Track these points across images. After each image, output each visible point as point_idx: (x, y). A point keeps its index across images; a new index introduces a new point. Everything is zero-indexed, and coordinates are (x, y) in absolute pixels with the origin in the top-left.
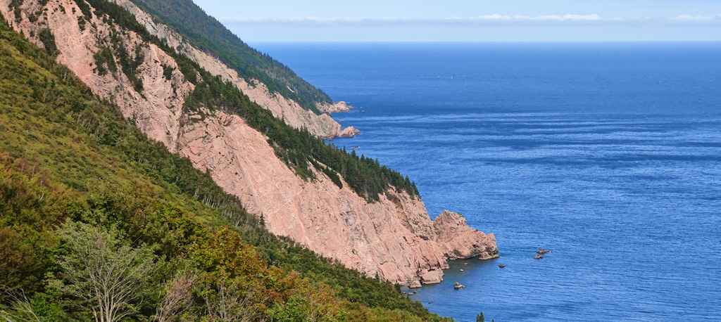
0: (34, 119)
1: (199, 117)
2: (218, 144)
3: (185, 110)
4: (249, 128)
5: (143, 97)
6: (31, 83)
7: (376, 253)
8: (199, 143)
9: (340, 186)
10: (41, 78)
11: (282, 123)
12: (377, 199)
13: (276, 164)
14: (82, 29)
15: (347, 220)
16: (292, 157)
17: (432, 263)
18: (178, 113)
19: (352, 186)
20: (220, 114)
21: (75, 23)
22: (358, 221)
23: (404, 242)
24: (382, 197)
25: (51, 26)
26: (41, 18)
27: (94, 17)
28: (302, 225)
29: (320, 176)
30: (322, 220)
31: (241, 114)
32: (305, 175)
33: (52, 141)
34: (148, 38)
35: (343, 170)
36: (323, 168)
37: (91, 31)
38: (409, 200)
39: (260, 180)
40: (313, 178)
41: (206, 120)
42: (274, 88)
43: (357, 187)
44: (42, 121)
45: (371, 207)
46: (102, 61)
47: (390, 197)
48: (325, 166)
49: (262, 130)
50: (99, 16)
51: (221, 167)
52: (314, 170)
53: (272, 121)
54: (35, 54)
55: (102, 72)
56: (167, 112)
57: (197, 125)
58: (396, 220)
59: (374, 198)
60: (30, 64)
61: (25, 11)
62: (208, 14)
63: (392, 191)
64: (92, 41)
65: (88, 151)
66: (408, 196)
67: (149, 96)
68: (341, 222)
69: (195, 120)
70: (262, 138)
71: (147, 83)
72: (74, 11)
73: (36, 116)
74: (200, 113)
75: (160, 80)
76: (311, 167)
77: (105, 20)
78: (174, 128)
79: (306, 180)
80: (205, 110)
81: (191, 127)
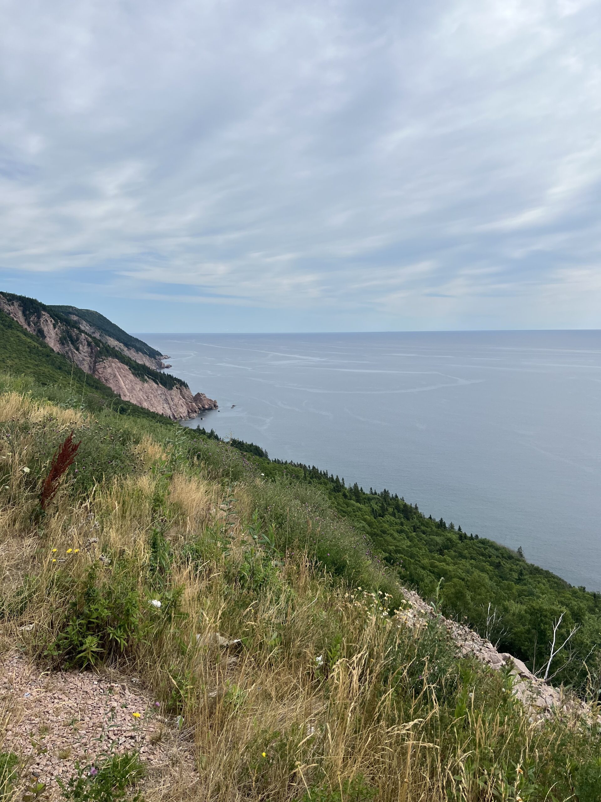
0: (29, 361)
1: (102, 360)
2: (109, 370)
3: (96, 358)
4: (121, 364)
5: (80, 353)
6: (28, 347)
7: (172, 408)
8: (102, 369)
9: (158, 384)
10: (33, 345)
11: (135, 362)
12: (172, 389)
13: (131, 377)
14: (55, 328)
15: (161, 397)
16: (138, 374)
17: (193, 411)
18: (93, 359)
19: (162, 384)
20: (110, 359)
21: (52, 326)
22: (165, 397)
23: (183, 404)
24: (174, 388)
25: (42, 327)
26: (38, 324)
27: (59, 323)
29: (151, 381)
30: (151, 397)
31: (118, 359)
32: (144, 381)
33: (37, 369)
34: (82, 331)
35: (159, 378)
36: (151, 378)
37: (58, 329)
38: (185, 389)
39: (127, 382)
40: (147, 382)
41: (104, 361)
42: (138, 350)
43: (164, 385)
44: (33, 361)
45: (169, 392)
46: (62, 341)
47: (177, 388)
49: (127, 365)
50: (61, 323)
51: (111, 378)
52: (147, 379)
53: (130, 361)
54: (31, 337)
55: (63, 344)
56: (89, 359)
57: (101, 363)
58: (179, 395)
59: (171, 389)
60: (29, 340)
61: (32, 321)
62: (113, 323)
63: (178, 386)
64: (59, 332)
65: (51, 372)
66: (184, 387)
67: (82, 353)
68: (158, 396)
69: (100, 361)
70: (127, 367)
71: (81, 348)
72: (51, 321)
73: (30, 359)
75: (86, 347)
76: (146, 377)
77: (63, 325)
78: (92, 364)
79: (144, 382)
80: (103, 357)
81: (98, 364)
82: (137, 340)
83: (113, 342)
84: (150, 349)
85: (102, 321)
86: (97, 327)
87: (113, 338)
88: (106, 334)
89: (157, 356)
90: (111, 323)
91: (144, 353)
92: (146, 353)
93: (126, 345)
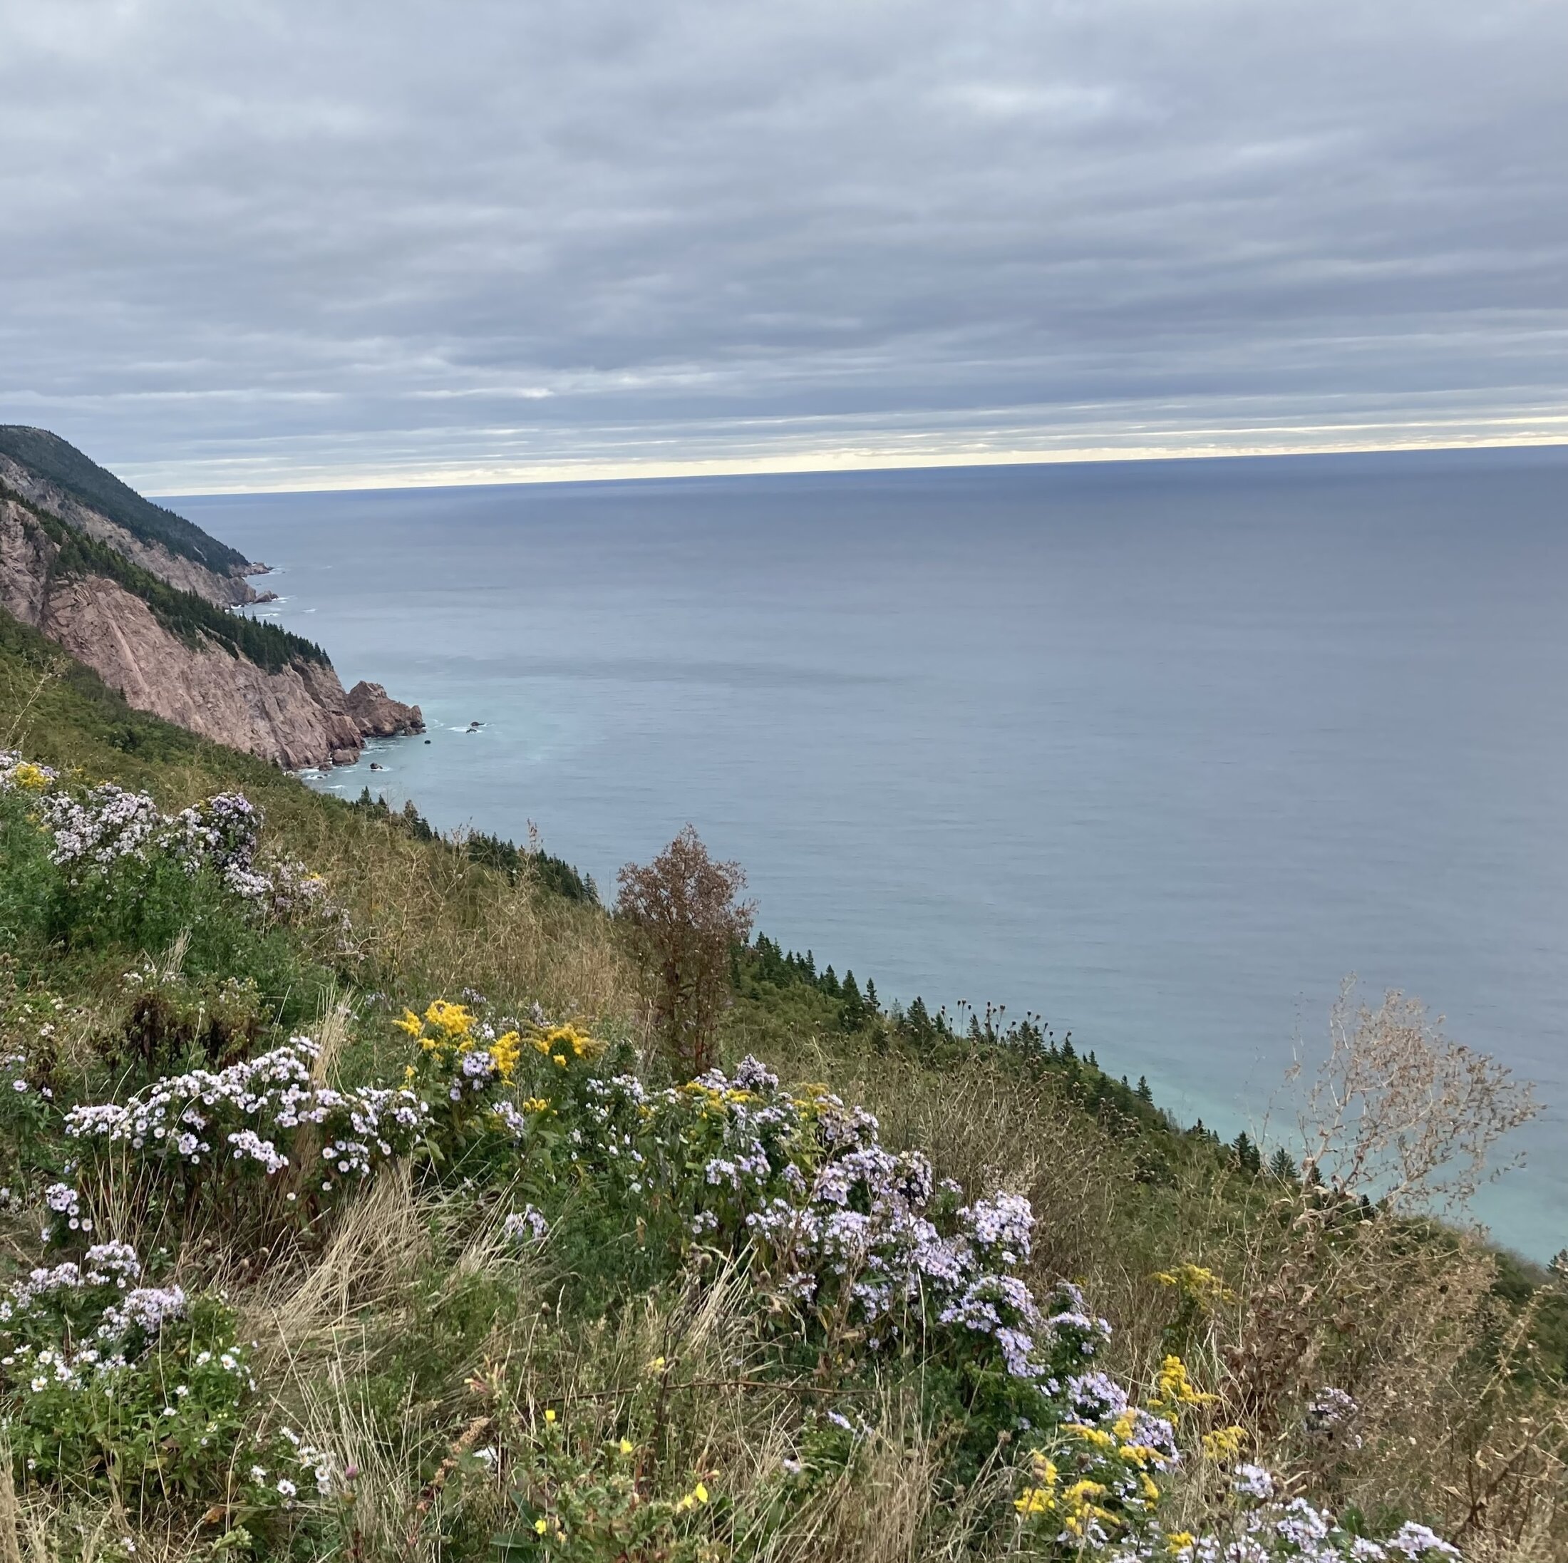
1: (67, 582)
2: (89, 614)
3: (49, 576)
4: (126, 594)
7: (280, 733)
8: (67, 612)
9: (237, 657)
11: (168, 586)
12: (280, 670)
13: (156, 633)
15: (245, 696)
16: (176, 624)
17: (346, 741)
18: (43, 579)
19: (249, 656)
20: (92, 577)
22: (258, 697)
23: (313, 720)
24: (287, 668)
28: (191, 702)
29: (213, 646)
30: (215, 696)
31: (116, 579)
32: (193, 645)
34: (6, 494)
35: (240, 638)
36: (215, 637)
38: (319, 670)
39: (141, 652)
40: (204, 649)
41: (75, 586)
42: (174, 548)
43: (258, 659)
45: (272, 680)
47: (295, 668)
48: (218, 635)
49: (142, 595)
51: (95, 638)
52: (204, 640)
53: (153, 585)
56: (29, 579)
57: (64, 592)
58: (301, 692)
59: (276, 670)
62: (98, 465)
63: (299, 661)
66: (317, 665)
68: (237, 696)
69: (63, 587)
70: (142, 605)
74: (68, 578)
75: (19, 542)
76: (200, 635)
78: (38, 597)
79: (194, 651)
80: (73, 574)
81: (57, 595)
82: (170, 516)
83: (98, 526)
84: (209, 542)
85: (67, 462)
86: (53, 478)
87: (102, 512)
88: (77, 502)
89: (231, 567)
90: (93, 464)
91: (194, 557)
92: (197, 558)
93: (138, 533)
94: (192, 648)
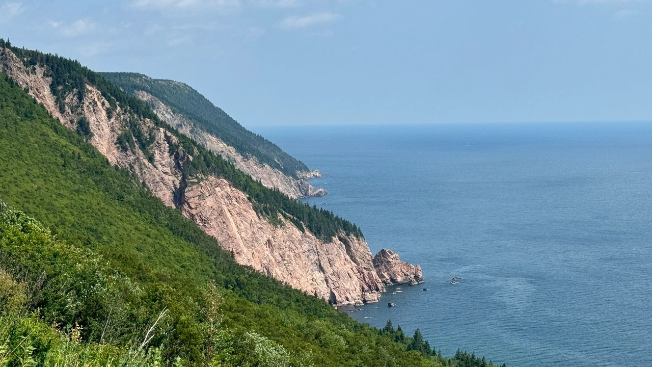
1: (196, 181)
2: (209, 202)
3: (185, 176)
4: (233, 189)
5: (155, 167)
7: (330, 281)
8: (196, 200)
9: (303, 231)
10: (71, 152)
11: (260, 184)
12: (331, 241)
13: (252, 215)
14: (109, 117)
15: (308, 256)
16: (266, 210)
17: (373, 288)
18: (181, 178)
19: (311, 230)
20: (212, 178)
21: (104, 113)
22: (316, 257)
23: (351, 272)
24: (335, 239)
25: (87, 115)
26: (80, 110)
27: (119, 108)
28: (273, 260)
29: (288, 224)
30: (289, 256)
31: (228, 179)
32: (276, 223)
34: (158, 123)
35: (306, 219)
36: (290, 218)
37: (117, 119)
38: (356, 241)
39: (242, 227)
40: (282, 225)
41: (201, 183)
42: (263, 160)
43: (317, 232)
44: (69, 184)
45: (326, 246)
46: (122, 143)
47: (340, 239)
48: (292, 217)
49: (244, 190)
50: (121, 107)
51: (213, 217)
52: (283, 220)
53: (251, 183)
54: (69, 135)
55: (124, 149)
56: (172, 178)
57: (195, 187)
58: (344, 254)
59: (328, 240)
60: (63, 142)
61: (67, 104)
63: (343, 235)
64: (117, 125)
66: (355, 238)
67: (160, 166)
68: (303, 257)
69: (193, 183)
70: (243, 196)
71: (157, 157)
72: (103, 104)
73: (65, 180)
74: (197, 178)
75: (166, 154)
76: (281, 217)
77: (125, 111)
78: (178, 190)
79: (276, 227)
80: (200, 176)
81: (190, 189)
82: (260, 139)
83: (215, 144)
84: (284, 156)
85: (196, 104)
86: (187, 113)
87: (217, 136)
88: (202, 129)
89: (298, 172)
90: (212, 105)
91: (275, 166)
92: (278, 167)
93: (240, 150)
94: (275, 225)
